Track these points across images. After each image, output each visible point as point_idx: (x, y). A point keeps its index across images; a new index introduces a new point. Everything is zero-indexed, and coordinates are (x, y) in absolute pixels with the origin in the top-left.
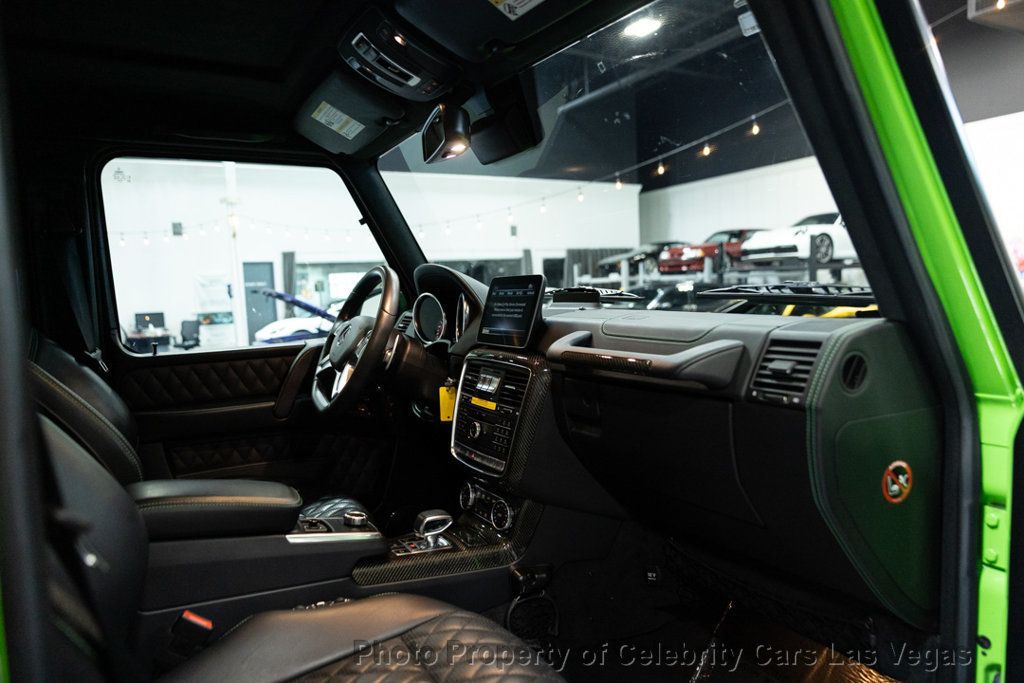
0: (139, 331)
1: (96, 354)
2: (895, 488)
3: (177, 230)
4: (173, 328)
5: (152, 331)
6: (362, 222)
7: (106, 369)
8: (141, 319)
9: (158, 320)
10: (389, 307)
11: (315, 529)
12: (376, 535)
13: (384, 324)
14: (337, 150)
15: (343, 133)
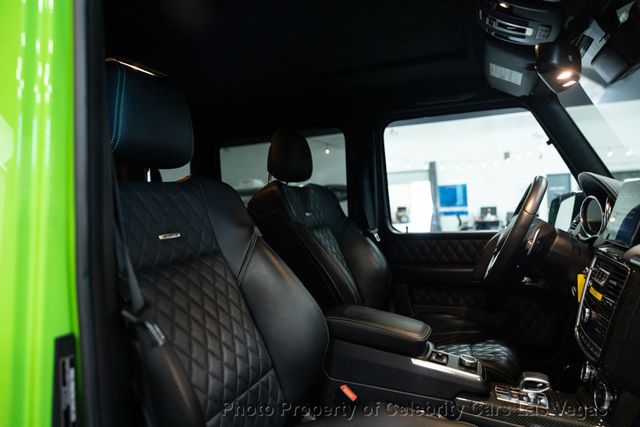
0: (482, 217)
1: (375, 232)
3: (507, 155)
4: (502, 216)
5: (490, 218)
6: (549, 143)
7: (379, 240)
8: (484, 211)
9: (493, 211)
10: (529, 207)
11: (439, 360)
12: (477, 377)
13: (523, 220)
14: (519, 94)
15: (513, 81)
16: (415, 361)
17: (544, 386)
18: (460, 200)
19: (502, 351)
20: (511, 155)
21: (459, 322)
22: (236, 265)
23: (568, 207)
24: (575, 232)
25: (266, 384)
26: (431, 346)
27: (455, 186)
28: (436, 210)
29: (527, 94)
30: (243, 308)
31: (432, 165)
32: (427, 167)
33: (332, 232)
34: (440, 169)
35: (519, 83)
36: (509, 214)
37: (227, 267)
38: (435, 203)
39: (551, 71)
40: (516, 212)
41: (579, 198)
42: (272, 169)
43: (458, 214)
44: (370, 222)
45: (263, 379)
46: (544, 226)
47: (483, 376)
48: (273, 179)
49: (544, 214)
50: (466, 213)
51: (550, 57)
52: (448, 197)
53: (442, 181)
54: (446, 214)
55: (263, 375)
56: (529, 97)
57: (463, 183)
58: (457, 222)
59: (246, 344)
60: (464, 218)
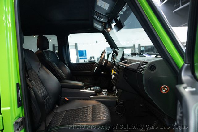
1: (67, 63)
2: (164, 90)
3: (97, 42)
4: (96, 59)
6: (107, 41)
7: (68, 65)
8: (91, 58)
9: (93, 57)
10: (103, 56)
11: (86, 89)
12: (94, 91)
13: (102, 59)
14: (100, 30)
15: (99, 27)
16: (81, 90)
17: (106, 91)
18: (84, 55)
19: (98, 88)
20: (98, 42)
21: (88, 84)
22: (37, 71)
23: (110, 56)
24: (112, 61)
25: (48, 98)
26: (84, 87)
27: (83, 50)
28: (78, 58)
29: (102, 30)
30: (40, 82)
31: (76, 44)
32: (75, 45)
33: (55, 63)
34: (79, 46)
35: (100, 28)
36: (97, 58)
37: (35, 72)
38: (77, 55)
39: (107, 29)
40: (100, 57)
41: (113, 54)
42: (38, 46)
43: (84, 59)
44: (65, 60)
45: (47, 97)
46: (106, 60)
47: (95, 91)
48: (39, 49)
49: (106, 58)
50: (86, 58)
51: (106, 26)
52: (81, 54)
53: (79, 49)
54: (81, 59)
55: (46, 98)
56: (103, 31)
57: (85, 49)
58: (84, 61)
59: (41, 91)
60: (85, 60)
